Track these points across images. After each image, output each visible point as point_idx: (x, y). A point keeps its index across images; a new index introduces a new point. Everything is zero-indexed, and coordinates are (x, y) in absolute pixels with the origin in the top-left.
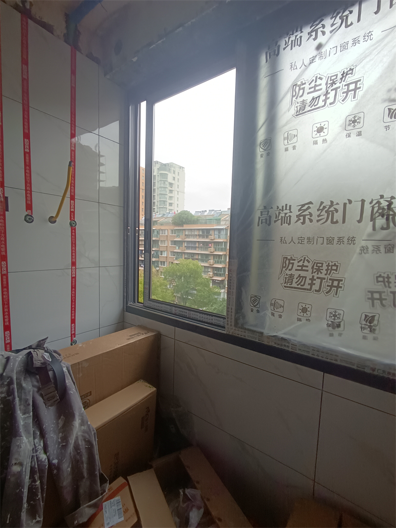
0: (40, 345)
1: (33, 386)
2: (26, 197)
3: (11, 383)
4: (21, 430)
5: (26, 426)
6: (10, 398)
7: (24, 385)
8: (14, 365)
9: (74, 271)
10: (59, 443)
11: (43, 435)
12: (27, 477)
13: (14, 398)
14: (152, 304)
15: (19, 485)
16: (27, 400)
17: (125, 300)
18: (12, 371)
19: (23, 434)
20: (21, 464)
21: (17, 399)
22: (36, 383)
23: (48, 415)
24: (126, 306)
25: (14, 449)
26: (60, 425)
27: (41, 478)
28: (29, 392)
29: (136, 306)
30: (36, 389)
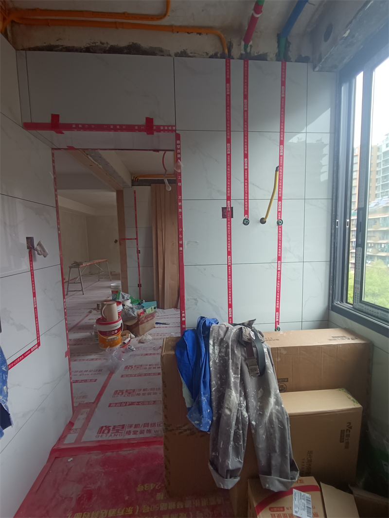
0: (250, 324)
1: (242, 355)
2: (245, 205)
3: (227, 347)
4: (232, 385)
5: (235, 383)
6: (227, 358)
7: (236, 352)
8: (230, 334)
9: (279, 264)
10: (257, 410)
11: (246, 397)
12: (234, 423)
13: (229, 359)
14: (365, 307)
15: (229, 425)
16: (237, 364)
17: (331, 298)
18: (229, 338)
19: (233, 388)
20: (230, 410)
21: (231, 361)
22: (243, 353)
23: (251, 383)
24: (332, 305)
25: (226, 397)
26: (259, 396)
27: (243, 430)
28: (239, 358)
29: (344, 306)
30: (243, 358)
